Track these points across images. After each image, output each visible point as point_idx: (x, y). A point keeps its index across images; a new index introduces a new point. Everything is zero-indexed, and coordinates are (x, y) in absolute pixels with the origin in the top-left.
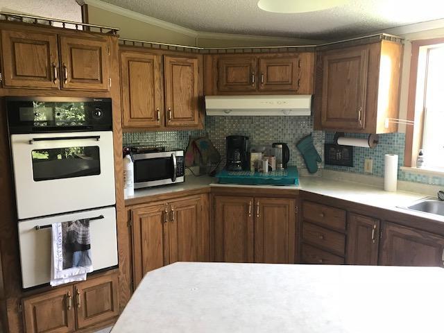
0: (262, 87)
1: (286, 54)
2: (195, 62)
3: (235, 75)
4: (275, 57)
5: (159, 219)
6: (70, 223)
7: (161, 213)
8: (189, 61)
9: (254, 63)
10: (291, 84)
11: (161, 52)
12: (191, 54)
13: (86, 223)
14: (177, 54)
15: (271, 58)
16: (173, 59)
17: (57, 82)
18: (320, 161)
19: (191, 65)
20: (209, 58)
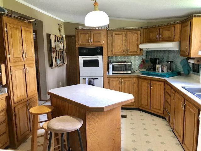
0: (161, 40)
1: (170, 26)
2: (139, 32)
3: (152, 35)
4: (166, 27)
5: (118, 83)
6: (90, 79)
7: (119, 81)
8: (137, 32)
9: (158, 31)
10: (171, 38)
11: (126, 30)
12: (138, 29)
13: (94, 79)
14: (133, 30)
15: (165, 28)
16: (130, 32)
17: (90, 43)
18: (191, 70)
19: (137, 33)
20: (145, 30)
